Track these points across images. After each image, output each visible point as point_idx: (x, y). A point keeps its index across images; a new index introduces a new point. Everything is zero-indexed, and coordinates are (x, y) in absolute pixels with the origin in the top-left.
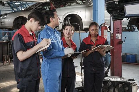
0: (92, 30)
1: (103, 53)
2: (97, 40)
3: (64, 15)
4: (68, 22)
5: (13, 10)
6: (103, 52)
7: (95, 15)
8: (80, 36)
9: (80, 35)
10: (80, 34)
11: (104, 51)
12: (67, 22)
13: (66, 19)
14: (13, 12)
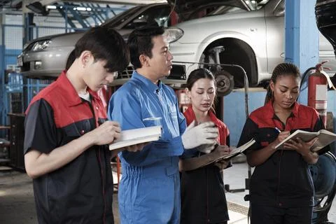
0: (283, 89)
1: (310, 153)
2: (292, 116)
3: (203, 43)
4: (215, 61)
5: (73, 26)
6: (312, 150)
7: (290, 42)
8: (247, 102)
9: (247, 100)
10: (247, 96)
11: (315, 150)
12: (212, 62)
13: (208, 52)
14: (73, 31)
